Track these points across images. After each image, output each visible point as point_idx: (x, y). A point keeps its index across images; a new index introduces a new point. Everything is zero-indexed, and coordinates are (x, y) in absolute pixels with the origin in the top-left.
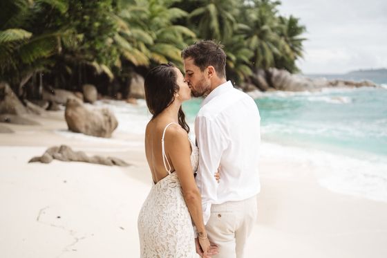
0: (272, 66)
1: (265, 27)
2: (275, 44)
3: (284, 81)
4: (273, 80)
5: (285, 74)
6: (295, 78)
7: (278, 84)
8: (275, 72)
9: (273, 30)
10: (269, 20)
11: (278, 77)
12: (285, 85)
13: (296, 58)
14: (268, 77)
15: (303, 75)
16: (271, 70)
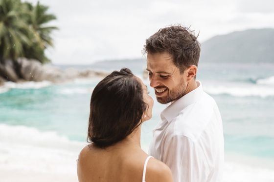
0: (20, 56)
1: (12, 13)
2: (24, 31)
3: (34, 72)
4: (23, 71)
5: (35, 64)
6: (46, 69)
7: (29, 75)
8: (25, 62)
9: (21, 16)
10: (16, 6)
11: (28, 68)
12: (36, 77)
13: (45, 48)
14: (17, 67)
15: (53, 65)
16: (19, 60)
